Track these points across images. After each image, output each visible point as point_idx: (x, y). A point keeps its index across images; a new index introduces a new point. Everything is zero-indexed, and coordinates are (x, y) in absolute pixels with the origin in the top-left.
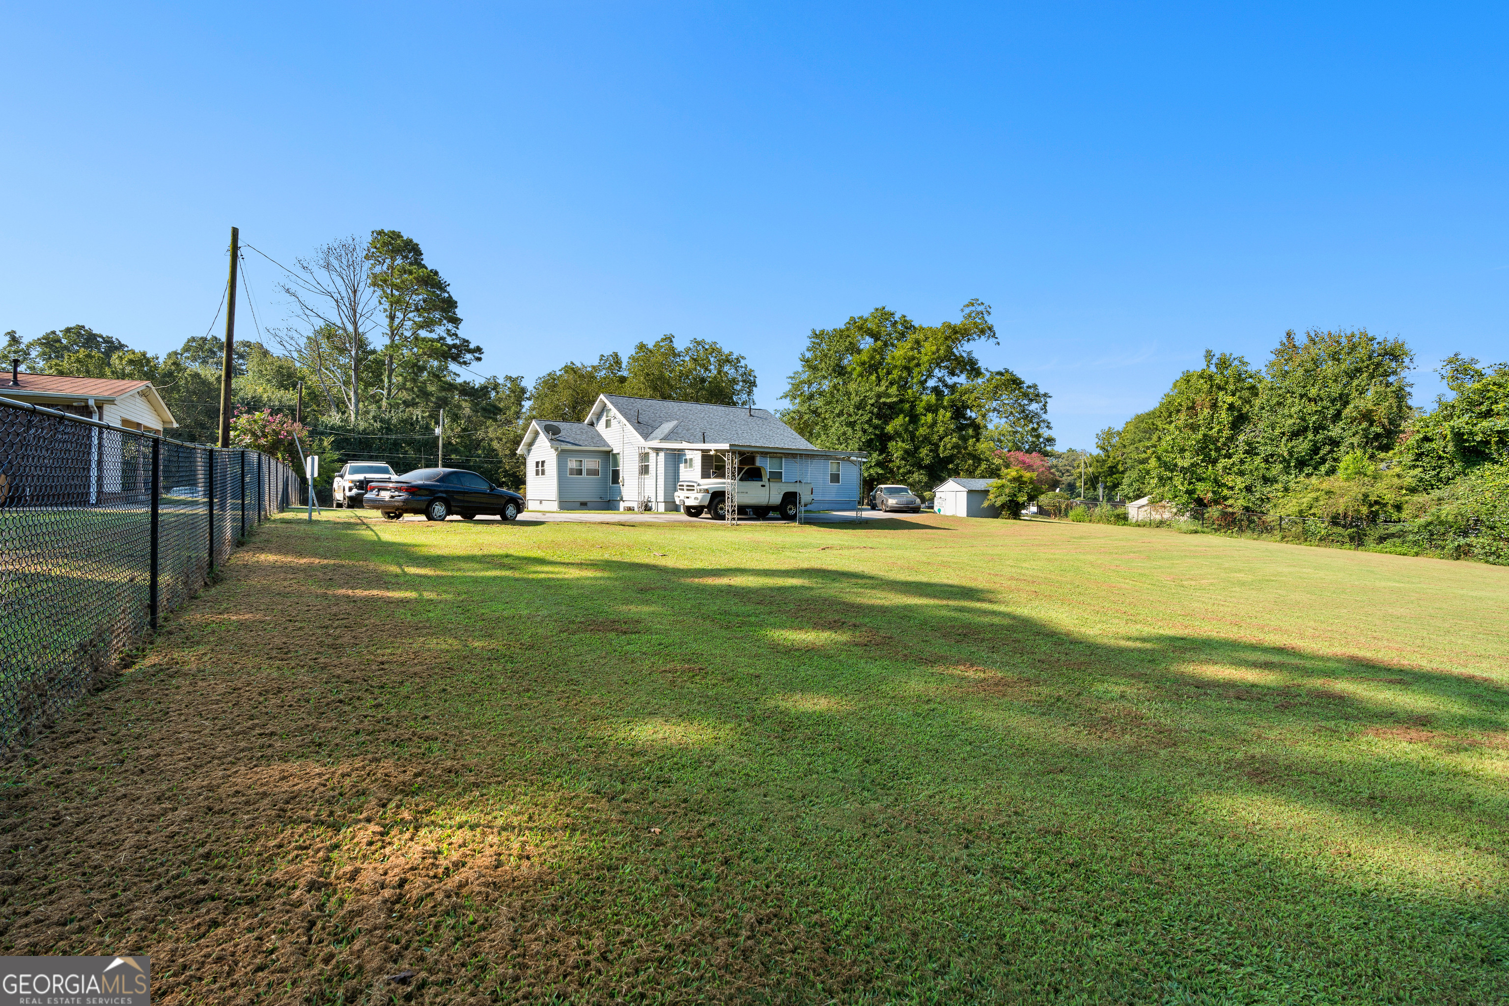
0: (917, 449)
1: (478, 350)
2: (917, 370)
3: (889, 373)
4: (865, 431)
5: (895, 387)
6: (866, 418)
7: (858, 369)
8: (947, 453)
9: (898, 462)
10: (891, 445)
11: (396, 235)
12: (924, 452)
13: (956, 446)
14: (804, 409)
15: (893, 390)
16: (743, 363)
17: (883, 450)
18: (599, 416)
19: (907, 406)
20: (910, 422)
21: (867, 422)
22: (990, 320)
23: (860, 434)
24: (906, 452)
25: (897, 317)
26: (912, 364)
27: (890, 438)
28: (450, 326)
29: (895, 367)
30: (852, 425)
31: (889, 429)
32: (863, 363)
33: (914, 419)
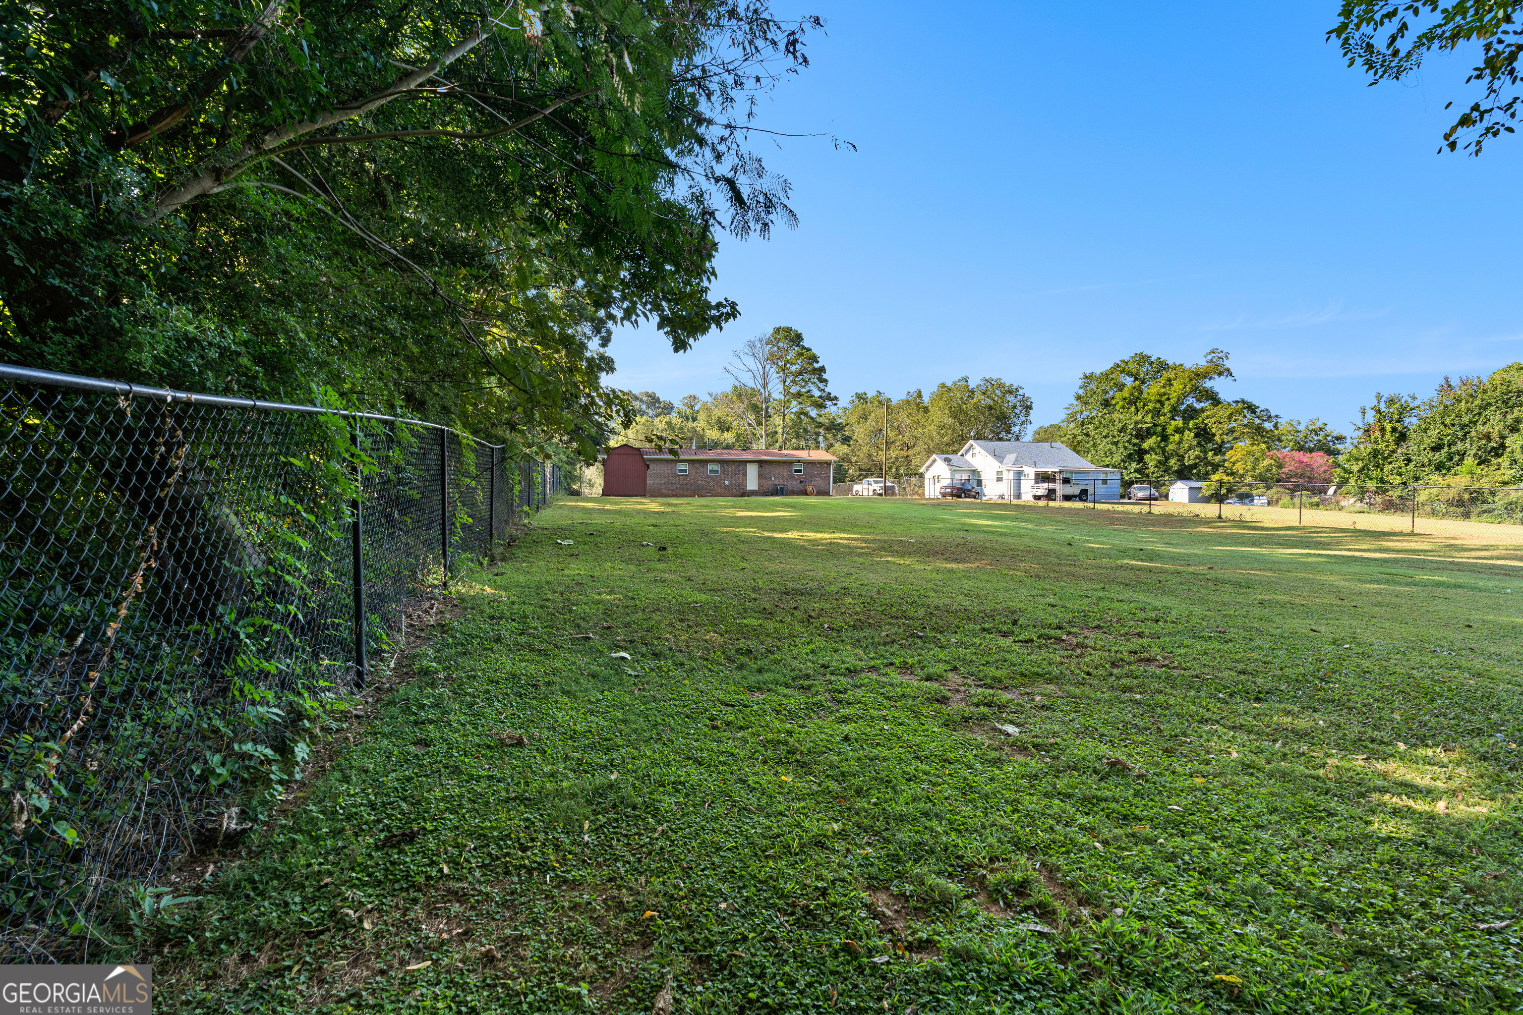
0: (1167, 459)
1: (836, 398)
2: (1167, 403)
3: (1144, 405)
4: (1126, 448)
5: (1150, 415)
6: (1127, 438)
7: (1121, 403)
8: (1191, 462)
9: (1152, 469)
10: (1147, 457)
11: (788, 330)
12: (1172, 462)
13: (1197, 457)
14: (1077, 432)
15: (1148, 418)
16: (1021, 392)
17: (1141, 460)
18: (967, 451)
19: (1159, 429)
20: (1162, 440)
21: (1129, 441)
22: (1228, 364)
23: (1122, 450)
24: (1159, 462)
25: (1153, 359)
26: (1164, 398)
27: (1146, 452)
28: (821, 385)
29: (1150, 401)
30: (1116, 444)
31: (1145, 446)
32: (1125, 399)
33: (1165, 438)
